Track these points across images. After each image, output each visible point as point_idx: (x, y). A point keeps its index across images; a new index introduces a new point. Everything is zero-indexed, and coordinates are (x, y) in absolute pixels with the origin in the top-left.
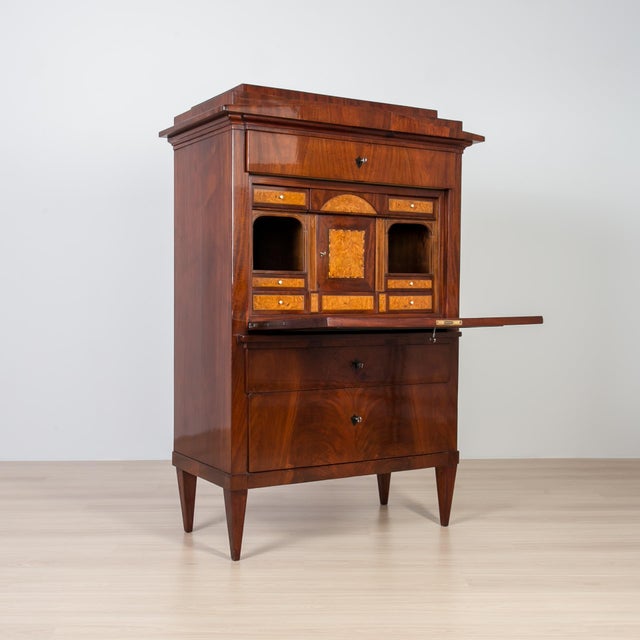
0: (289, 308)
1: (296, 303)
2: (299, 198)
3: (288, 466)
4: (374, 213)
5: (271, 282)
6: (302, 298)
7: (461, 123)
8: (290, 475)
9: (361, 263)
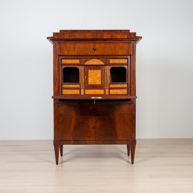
0: (74, 93)
1: (77, 92)
2: (77, 61)
3: (72, 139)
4: (104, 64)
5: (68, 86)
6: (79, 91)
7: (136, 33)
8: (72, 142)
9: (100, 79)
